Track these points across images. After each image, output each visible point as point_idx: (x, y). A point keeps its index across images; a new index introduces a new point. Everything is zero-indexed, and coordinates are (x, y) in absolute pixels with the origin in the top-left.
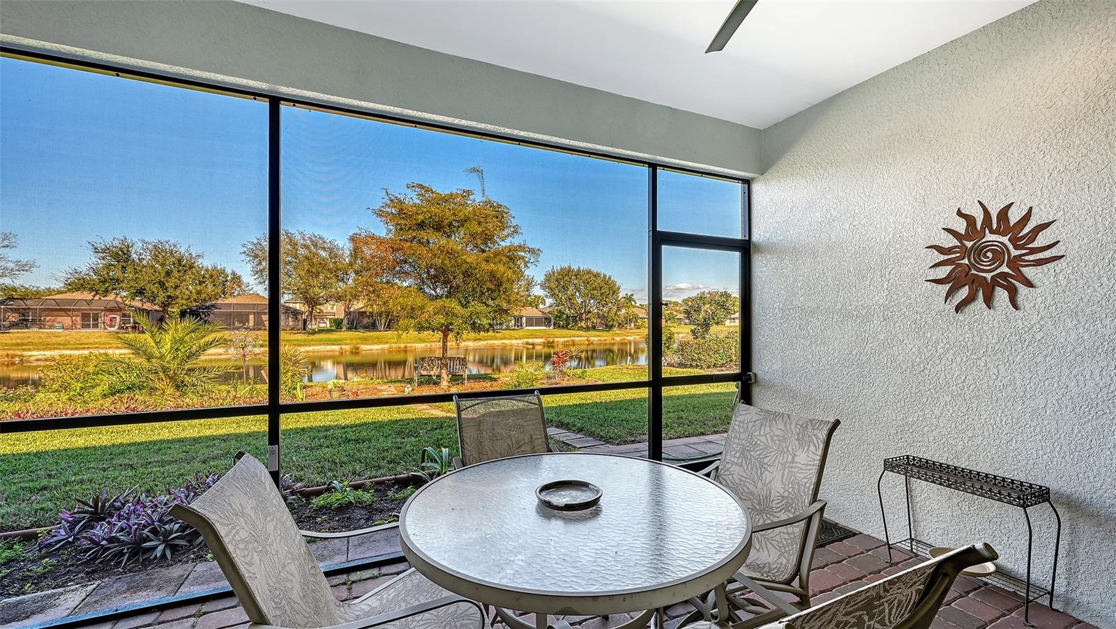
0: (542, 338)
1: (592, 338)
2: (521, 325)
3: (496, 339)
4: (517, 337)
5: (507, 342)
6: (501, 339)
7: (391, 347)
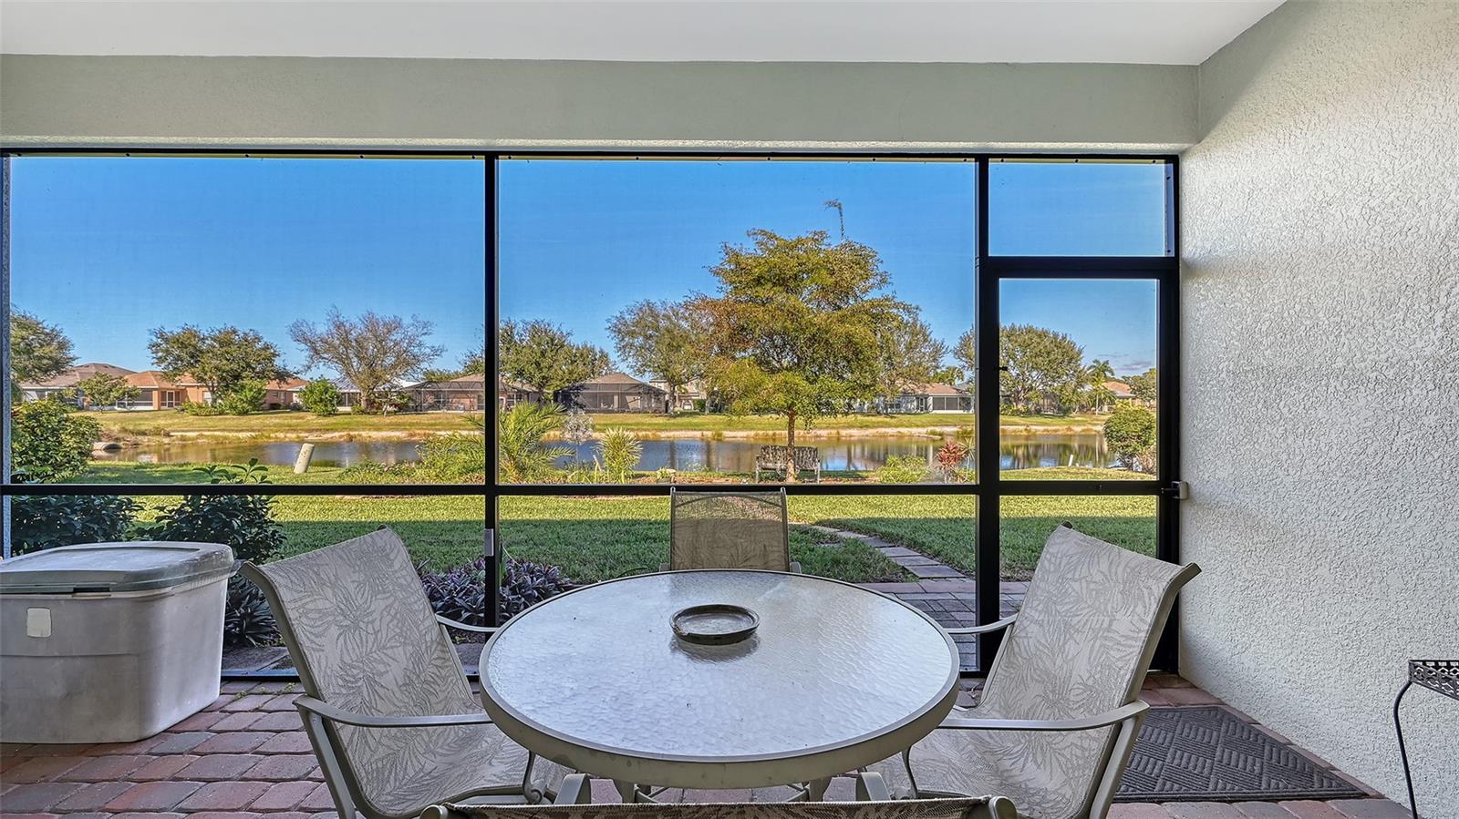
0: (955, 426)
1: (1034, 427)
2: (926, 409)
3: (889, 426)
4: (919, 423)
5: (904, 430)
6: (896, 426)
7: (757, 435)
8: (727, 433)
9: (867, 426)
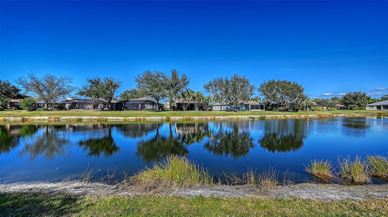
0: (258, 115)
1: (287, 115)
2: (248, 109)
3: (234, 115)
4: (245, 114)
5: (239, 116)
6: (237, 115)
7: (183, 118)
8: (172, 118)
9: (226, 115)
